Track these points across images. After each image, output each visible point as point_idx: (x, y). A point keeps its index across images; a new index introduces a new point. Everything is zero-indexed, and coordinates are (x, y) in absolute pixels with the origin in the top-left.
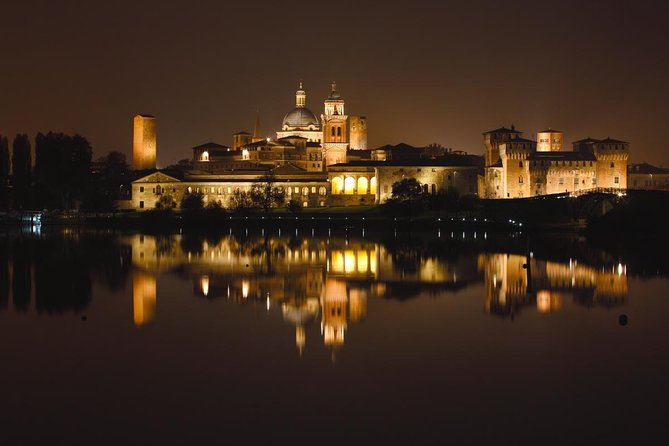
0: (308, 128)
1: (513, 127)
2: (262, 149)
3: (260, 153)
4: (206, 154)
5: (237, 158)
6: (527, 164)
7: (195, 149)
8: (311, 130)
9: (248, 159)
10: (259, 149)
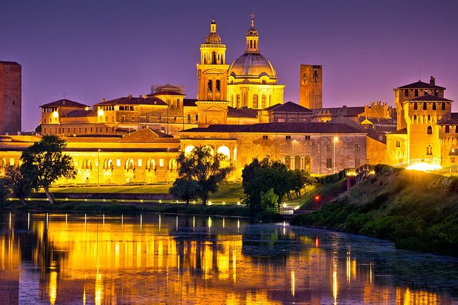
0: (260, 80)
1: (433, 80)
2: (121, 108)
3: (118, 113)
4: (55, 114)
5: (91, 119)
6: (436, 129)
7: (44, 107)
8: (264, 83)
9: (104, 121)
10: (117, 108)
